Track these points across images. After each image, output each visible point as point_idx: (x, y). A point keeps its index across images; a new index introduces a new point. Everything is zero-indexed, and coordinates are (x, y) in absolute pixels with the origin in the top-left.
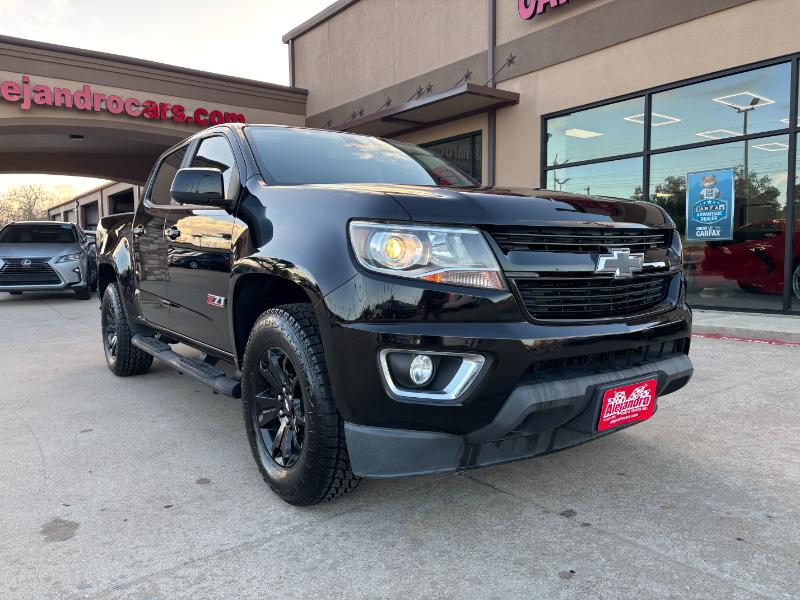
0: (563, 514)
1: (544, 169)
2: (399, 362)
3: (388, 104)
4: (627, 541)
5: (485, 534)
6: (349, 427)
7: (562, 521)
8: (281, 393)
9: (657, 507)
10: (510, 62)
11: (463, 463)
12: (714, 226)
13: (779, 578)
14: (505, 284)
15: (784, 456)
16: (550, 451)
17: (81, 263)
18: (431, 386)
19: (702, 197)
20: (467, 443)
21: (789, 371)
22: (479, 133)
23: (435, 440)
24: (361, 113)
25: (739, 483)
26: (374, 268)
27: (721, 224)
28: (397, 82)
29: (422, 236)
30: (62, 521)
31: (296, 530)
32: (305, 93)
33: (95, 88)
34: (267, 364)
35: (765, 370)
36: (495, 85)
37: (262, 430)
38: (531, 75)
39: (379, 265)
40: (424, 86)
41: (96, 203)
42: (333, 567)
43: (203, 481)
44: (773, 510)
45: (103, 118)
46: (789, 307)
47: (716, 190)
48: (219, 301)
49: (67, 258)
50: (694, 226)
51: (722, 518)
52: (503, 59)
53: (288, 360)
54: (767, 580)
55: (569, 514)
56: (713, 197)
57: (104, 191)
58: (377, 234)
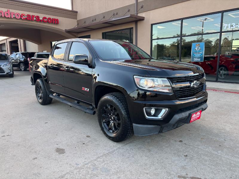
0: (179, 141)
1: (152, 40)
2: (148, 110)
3: (104, 17)
4: (196, 147)
5: (164, 147)
6: (134, 125)
7: (180, 143)
8: (111, 115)
9: (200, 139)
10: (142, 7)
11: (159, 132)
12: (199, 58)
13: (230, 154)
14: (173, 91)
15: (224, 124)
16: (177, 127)
17: (11, 66)
18: (154, 115)
19: (196, 50)
20: (161, 127)
21: (220, 100)
22: (132, 28)
23: (155, 127)
24: (95, 20)
25: (216, 132)
26: (141, 88)
27: (201, 58)
28: (107, 11)
29: (153, 80)
30: (59, 149)
31: (119, 148)
32: (77, 12)
33: (11, 11)
34: (107, 107)
35: (214, 99)
36: (137, 14)
37: (104, 124)
38: (148, 12)
39: (142, 87)
40: (115, 13)
41: (5, 43)
42: (133, 157)
43: (88, 136)
44: (225, 138)
45: (14, 20)
46: (217, 80)
47: (199, 48)
48: (87, 90)
49: (6, 65)
50: (193, 57)
51: (215, 141)
52: (139, 7)
53: (114, 107)
54: (228, 155)
55: (181, 141)
56: (199, 50)
57: (7, 40)
58: (142, 79)
